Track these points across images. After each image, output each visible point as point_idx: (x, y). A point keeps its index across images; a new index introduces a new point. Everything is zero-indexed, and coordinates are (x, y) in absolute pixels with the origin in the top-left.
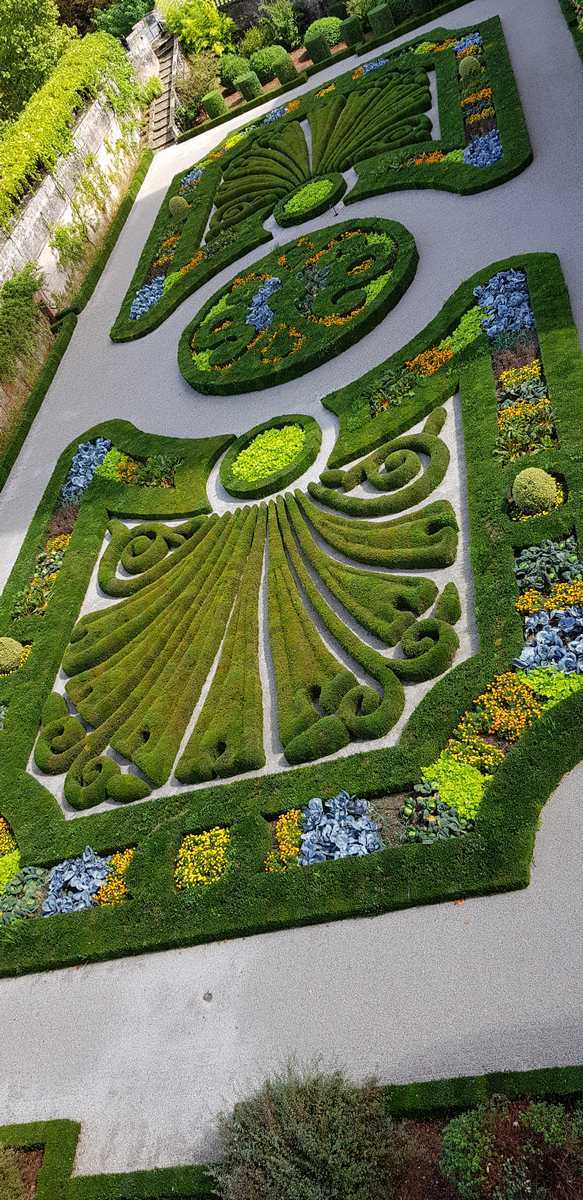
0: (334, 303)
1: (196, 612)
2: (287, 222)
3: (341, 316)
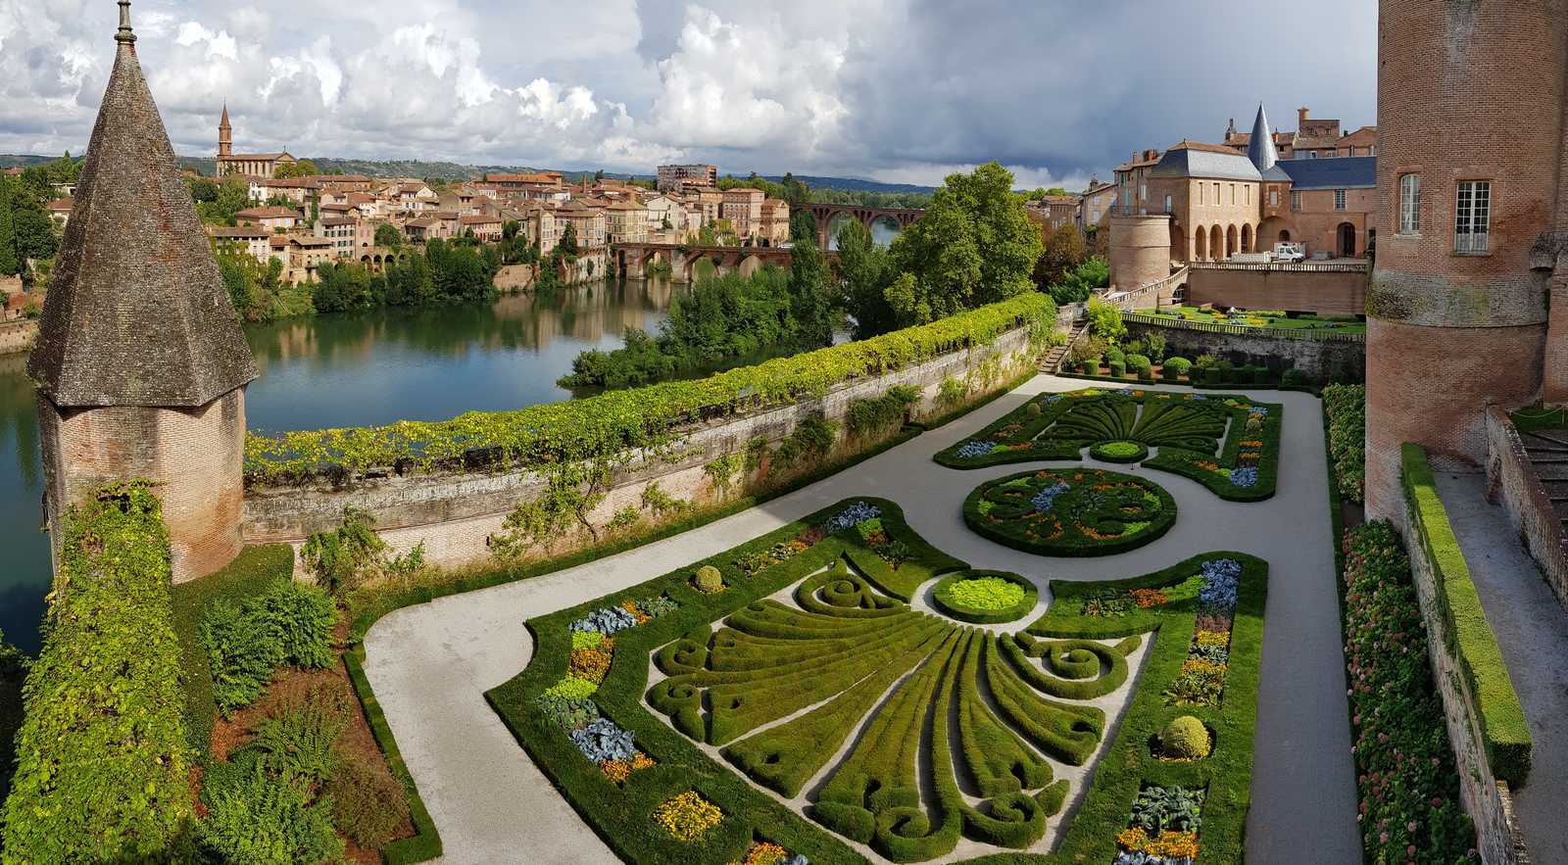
0: (1099, 522)
1: (842, 658)
2: (1095, 456)
3: (1098, 533)
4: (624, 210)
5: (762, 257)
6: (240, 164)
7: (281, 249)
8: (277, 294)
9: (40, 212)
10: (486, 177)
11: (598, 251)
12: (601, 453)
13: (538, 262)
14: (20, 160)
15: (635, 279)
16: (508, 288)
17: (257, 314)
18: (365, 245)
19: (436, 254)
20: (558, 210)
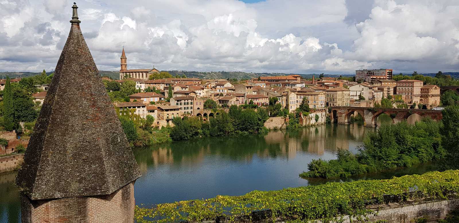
4: (337, 91)
5: (421, 114)
6: (131, 74)
7: (153, 111)
8: (151, 133)
9: (29, 99)
10: (259, 78)
11: (321, 110)
12: (326, 216)
13: (288, 115)
14: (19, 74)
15: (343, 124)
16: (272, 128)
17: (141, 143)
18: (198, 109)
19: (234, 112)
20: (298, 92)
